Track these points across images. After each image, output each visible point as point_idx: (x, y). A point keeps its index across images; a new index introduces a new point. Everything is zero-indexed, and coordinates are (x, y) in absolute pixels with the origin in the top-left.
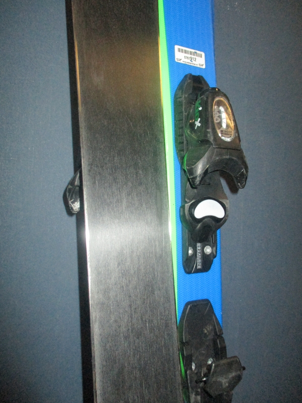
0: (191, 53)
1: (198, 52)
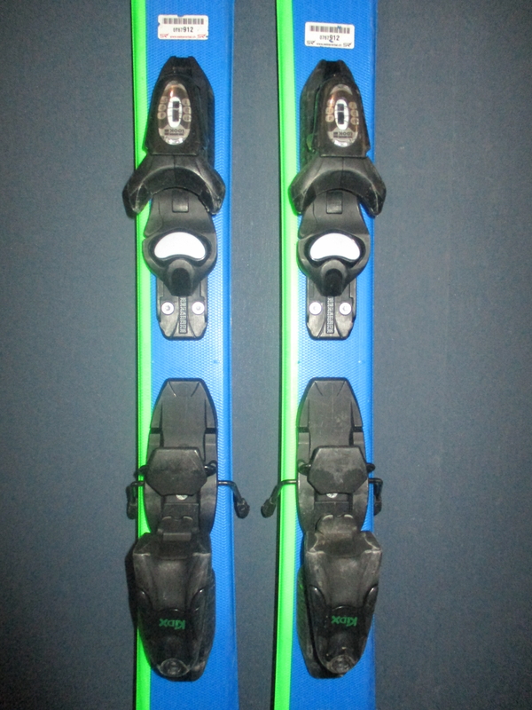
0: (331, 30)
1: (344, 26)
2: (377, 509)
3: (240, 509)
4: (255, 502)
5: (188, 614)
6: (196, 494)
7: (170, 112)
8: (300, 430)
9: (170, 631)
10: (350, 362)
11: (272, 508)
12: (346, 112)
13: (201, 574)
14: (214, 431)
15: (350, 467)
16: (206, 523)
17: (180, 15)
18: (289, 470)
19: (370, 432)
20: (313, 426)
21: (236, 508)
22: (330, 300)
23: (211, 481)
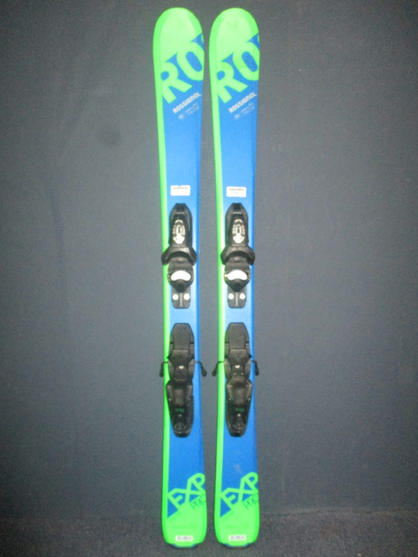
1: (242, 188)
2: (257, 373)
3: (204, 373)
4: (209, 370)
5: (185, 407)
6: (187, 366)
7: (177, 230)
8: (226, 342)
9: (179, 413)
10: (245, 316)
11: (215, 373)
12: (240, 229)
13: (189, 393)
14: (193, 343)
15: (243, 356)
16: (190, 377)
17: (180, 185)
18: (222, 357)
19: (253, 343)
20: (230, 341)
21: (202, 372)
22: (237, 293)
23: (192, 362)
